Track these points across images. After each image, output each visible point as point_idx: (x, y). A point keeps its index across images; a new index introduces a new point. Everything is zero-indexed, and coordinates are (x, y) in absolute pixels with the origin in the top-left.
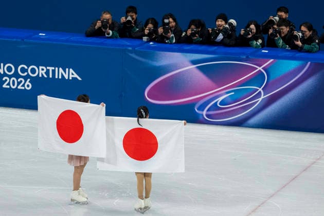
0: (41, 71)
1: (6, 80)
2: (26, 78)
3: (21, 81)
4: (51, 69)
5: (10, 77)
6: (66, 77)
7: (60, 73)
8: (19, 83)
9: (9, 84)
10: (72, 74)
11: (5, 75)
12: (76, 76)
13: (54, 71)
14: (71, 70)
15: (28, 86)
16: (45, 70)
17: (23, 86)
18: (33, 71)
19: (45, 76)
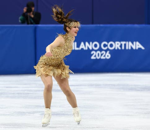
0: (117, 45)
1: (93, 54)
2: (106, 51)
3: (103, 53)
4: (123, 43)
5: (96, 51)
6: (134, 48)
7: (130, 45)
8: (102, 55)
9: (95, 56)
10: (138, 45)
11: (93, 50)
12: (141, 46)
13: (125, 45)
14: (138, 43)
15: (108, 56)
16: (119, 44)
17: (105, 56)
18: (111, 45)
19: (120, 48)
